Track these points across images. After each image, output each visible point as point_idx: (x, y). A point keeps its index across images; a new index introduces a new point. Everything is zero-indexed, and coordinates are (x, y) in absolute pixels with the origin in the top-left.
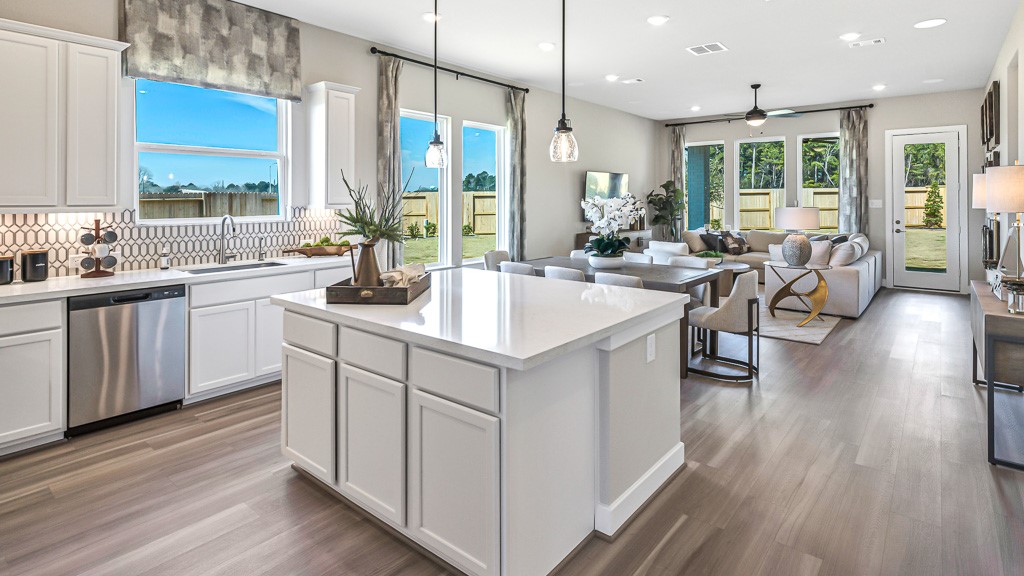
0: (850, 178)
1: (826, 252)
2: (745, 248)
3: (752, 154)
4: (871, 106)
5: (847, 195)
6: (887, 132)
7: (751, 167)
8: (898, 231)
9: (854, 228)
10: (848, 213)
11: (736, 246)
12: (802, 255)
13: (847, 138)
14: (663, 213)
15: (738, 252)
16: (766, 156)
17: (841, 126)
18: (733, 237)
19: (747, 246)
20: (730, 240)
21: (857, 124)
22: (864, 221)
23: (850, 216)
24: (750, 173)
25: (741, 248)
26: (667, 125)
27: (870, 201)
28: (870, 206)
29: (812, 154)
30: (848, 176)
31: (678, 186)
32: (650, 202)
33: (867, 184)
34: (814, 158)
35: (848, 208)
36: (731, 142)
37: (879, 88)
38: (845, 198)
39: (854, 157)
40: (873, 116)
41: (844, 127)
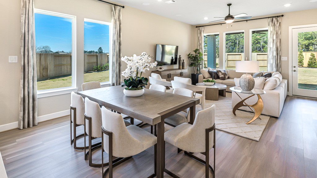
0: (272, 48)
1: (262, 83)
2: (227, 77)
3: (237, 42)
4: (282, 16)
5: (271, 55)
6: (289, 27)
7: (236, 46)
8: (295, 71)
9: (275, 69)
10: (272, 62)
11: (223, 76)
12: (250, 86)
13: (271, 30)
14: (195, 62)
15: (224, 79)
16: (241, 43)
17: (269, 25)
18: (221, 73)
19: (227, 76)
20: (220, 74)
21: (276, 23)
22: (279, 66)
23: (272, 64)
24: (236, 48)
25: (225, 77)
26: (197, 27)
27: (282, 58)
28: (282, 60)
29: (257, 42)
30: (272, 46)
31: (201, 51)
32: (189, 58)
33: (280, 50)
34: (257, 43)
35: (272, 60)
36: (222, 33)
37: (287, 5)
38: (270, 56)
39: (275, 38)
40: (283, 20)
41: (270, 25)
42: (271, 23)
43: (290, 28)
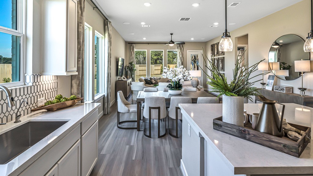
4: (185, 43)
13: (179, 51)
21: (182, 48)
26: (129, 43)
31: (133, 63)
36: (149, 50)
37: (192, 39)
39: (181, 57)
40: (185, 46)
41: (179, 48)
42: (179, 47)
43: (188, 51)
